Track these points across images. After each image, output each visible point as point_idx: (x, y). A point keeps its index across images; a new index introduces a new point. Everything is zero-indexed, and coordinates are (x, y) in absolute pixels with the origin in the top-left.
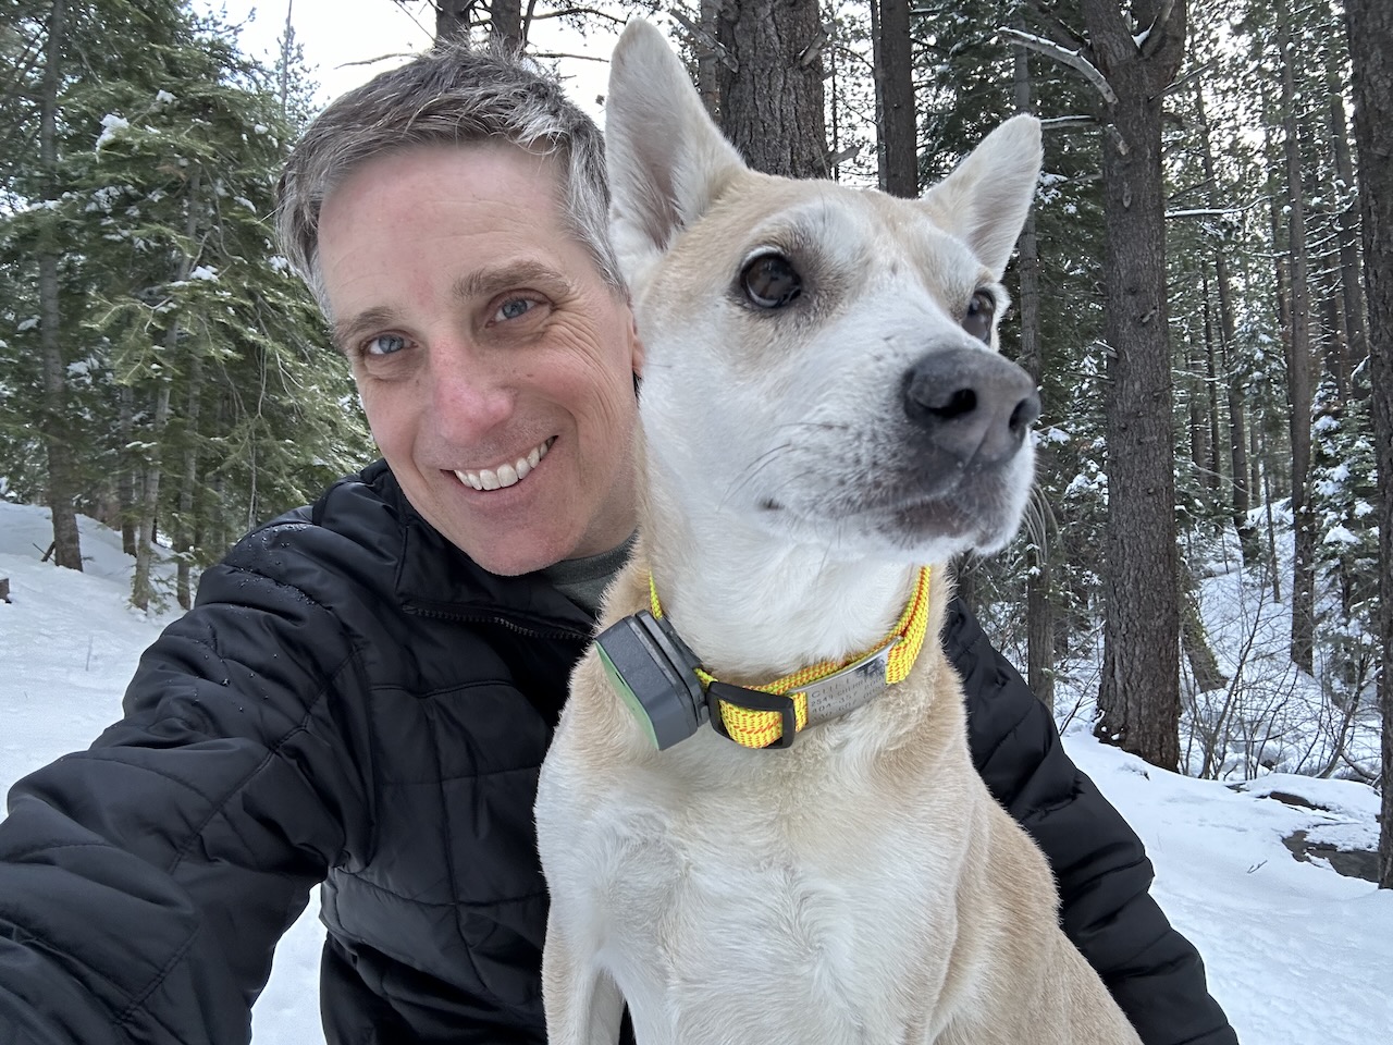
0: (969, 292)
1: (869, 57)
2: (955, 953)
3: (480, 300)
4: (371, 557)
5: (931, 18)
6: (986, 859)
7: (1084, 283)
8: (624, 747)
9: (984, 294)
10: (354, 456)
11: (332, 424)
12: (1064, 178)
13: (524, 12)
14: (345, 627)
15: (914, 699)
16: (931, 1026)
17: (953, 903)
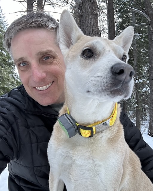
0: (122, 55)
1: (106, 13)
2: (123, 175)
3: (41, 56)
4: (19, 103)
5: (117, 6)
6: (128, 159)
7: (145, 53)
8: (63, 139)
9: (125, 56)
10: (12, 85)
11: (8, 79)
12: (141, 35)
13: (43, 4)
14: (14, 115)
15: (115, 129)
16: (119, 189)
17: (122, 166)
